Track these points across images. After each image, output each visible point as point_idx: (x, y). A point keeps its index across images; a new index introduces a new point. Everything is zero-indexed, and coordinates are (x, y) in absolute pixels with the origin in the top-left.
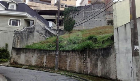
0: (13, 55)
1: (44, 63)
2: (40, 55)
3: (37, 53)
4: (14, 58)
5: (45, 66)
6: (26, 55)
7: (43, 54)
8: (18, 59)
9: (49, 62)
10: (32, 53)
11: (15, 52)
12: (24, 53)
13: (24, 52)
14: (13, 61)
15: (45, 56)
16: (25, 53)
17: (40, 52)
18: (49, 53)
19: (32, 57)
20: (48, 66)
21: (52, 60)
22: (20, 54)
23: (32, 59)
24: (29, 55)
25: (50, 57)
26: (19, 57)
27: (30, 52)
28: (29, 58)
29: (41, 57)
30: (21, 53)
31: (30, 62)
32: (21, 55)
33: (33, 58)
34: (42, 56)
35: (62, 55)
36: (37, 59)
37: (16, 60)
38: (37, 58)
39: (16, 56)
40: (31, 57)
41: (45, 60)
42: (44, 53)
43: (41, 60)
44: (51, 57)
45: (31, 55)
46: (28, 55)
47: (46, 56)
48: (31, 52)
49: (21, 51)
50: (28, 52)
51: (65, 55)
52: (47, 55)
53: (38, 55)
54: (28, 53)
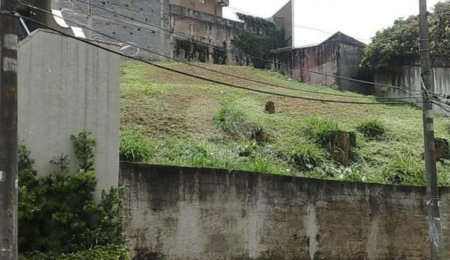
0: (128, 211)
1: (308, 242)
2: (285, 205)
3: (266, 195)
4: (141, 234)
5: (318, 253)
6: (208, 205)
7: (299, 201)
8: (163, 237)
9: (331, 233)
10: (238, 193)
11: (143, 195)
12: (195, 196)
13: (191, 187)
14: (136, 249)
15: (310, 209)
16: (202, 198)
17: (282, 190)
18: (329, 192)
19: (244, 214)
20: (334, 253)
21: (349, 226)
22: (173, 203)
23: (242, 224)
24: (227, 206)
25: (335, 215)
26: (170, 222)
27: (226, 190)
28: (227, 221)
29: (290, 212)
30: (178, 200)
31: (236, 242)
32: (178, 211)
33: (245, 221)
34: (294, 210)
35: (400, 206)
36: (270, 224)
37: (151, 243)
38: (270, 217)
39: (150, 216)
40: (237, 215)
41: (311, 228)
42: (304, 195)
43: (293, 231)
44: (339, 213)
45: (233, 205)
46: (217, 205)
47: (318, 209)
48: (234, 188)
49: (177, 187)
50: (219, 189)
51: (417, 204)
52: (319, 204)
53: (270, 203)
54: (217, 197)
